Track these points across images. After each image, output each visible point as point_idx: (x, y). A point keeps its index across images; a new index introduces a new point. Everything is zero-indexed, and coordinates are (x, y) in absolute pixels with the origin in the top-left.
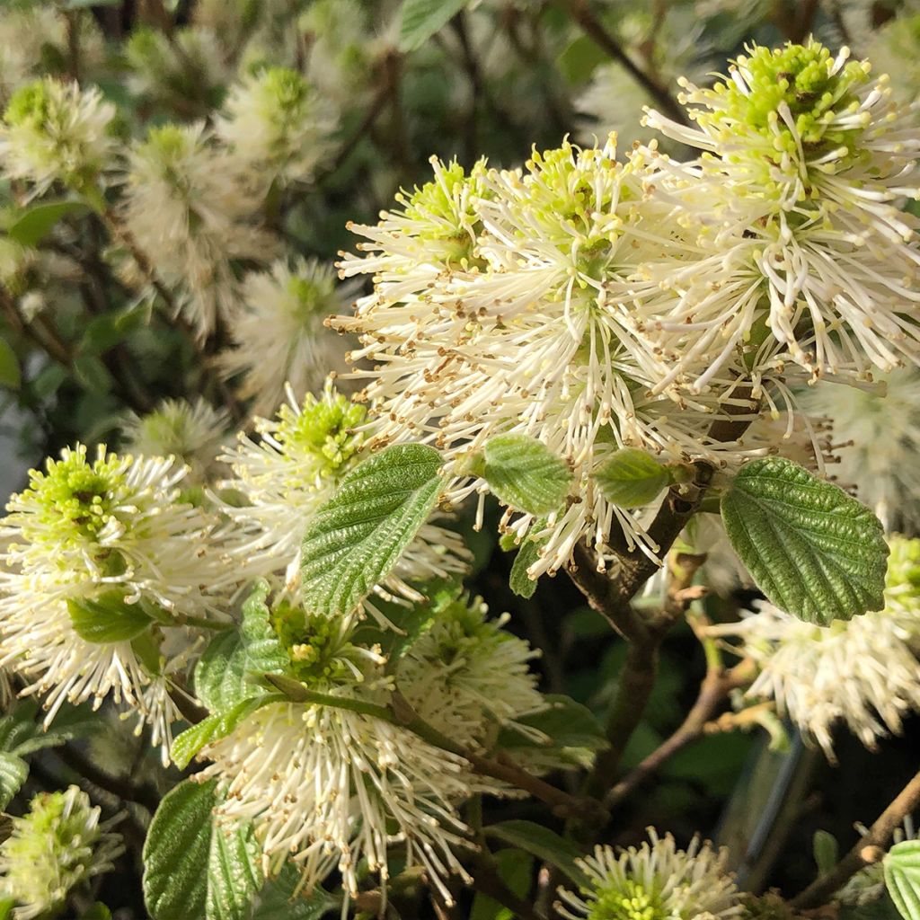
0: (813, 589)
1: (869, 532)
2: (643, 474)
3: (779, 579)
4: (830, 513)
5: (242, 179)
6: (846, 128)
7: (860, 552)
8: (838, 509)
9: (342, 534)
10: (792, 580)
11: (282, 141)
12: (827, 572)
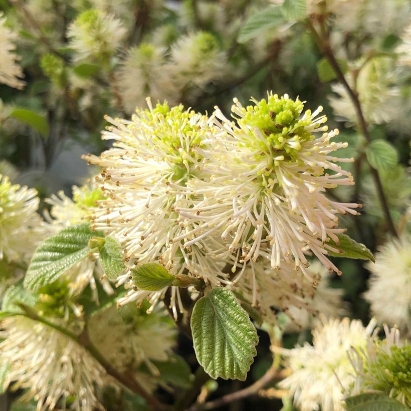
0: (216, 358)
1: (249, 341)
2: (159, 276)
3: (204, 347)
4: (239, 325)
5: (174, 77)
6: (291, 147)
7: (242, 349)
8: (243, 325)
9: (49, 254)
10: (209, 350)
11: (196, 66)
12: (227, 353)
